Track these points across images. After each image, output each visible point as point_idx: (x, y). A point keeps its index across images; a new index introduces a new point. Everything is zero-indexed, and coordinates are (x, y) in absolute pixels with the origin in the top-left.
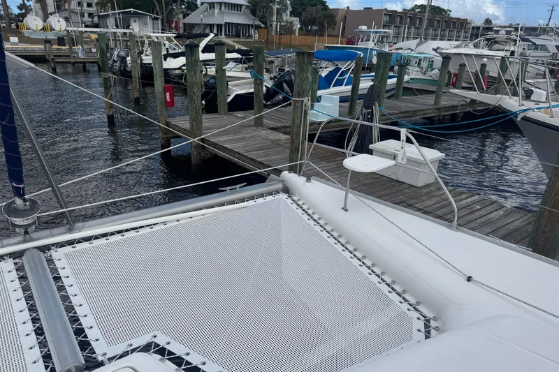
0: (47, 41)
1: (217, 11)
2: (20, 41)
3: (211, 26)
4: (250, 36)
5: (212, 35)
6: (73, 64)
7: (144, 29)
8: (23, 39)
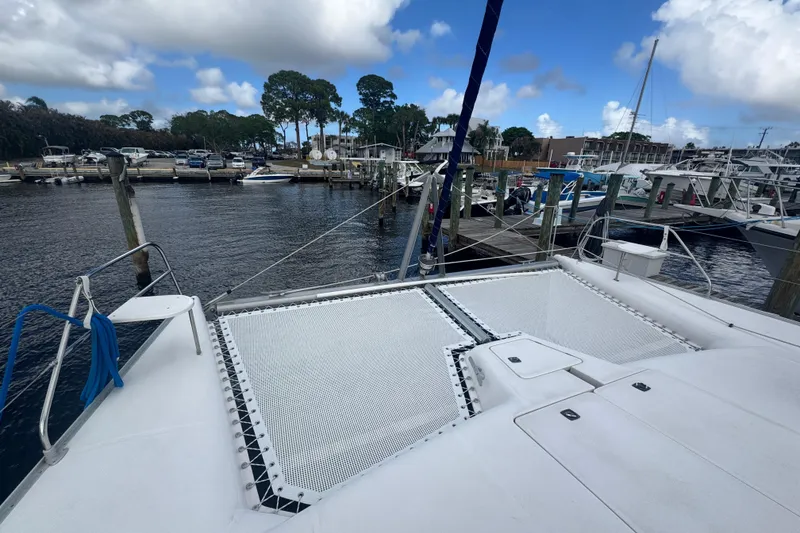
0: (326, 167)
1: (444, 143)
2: (309, 167)
3: (438, 154)
4: (468, 162)
5: (446, 161)
6: (342, 183)
7: (389, 157)
8: (310, 166)
